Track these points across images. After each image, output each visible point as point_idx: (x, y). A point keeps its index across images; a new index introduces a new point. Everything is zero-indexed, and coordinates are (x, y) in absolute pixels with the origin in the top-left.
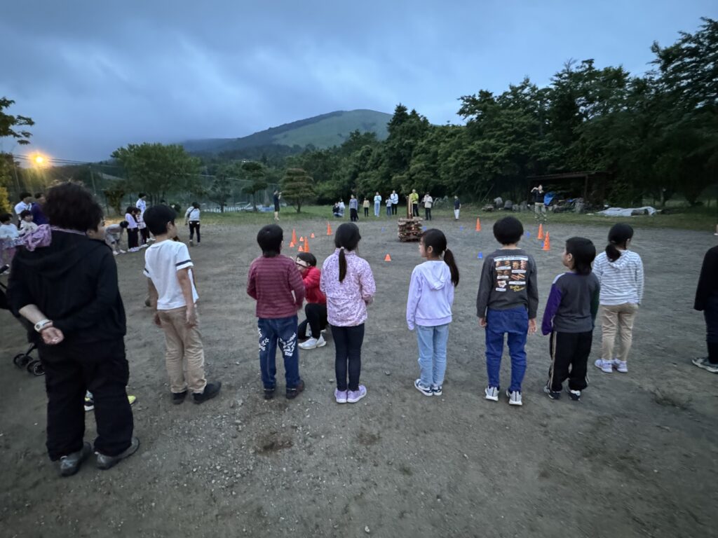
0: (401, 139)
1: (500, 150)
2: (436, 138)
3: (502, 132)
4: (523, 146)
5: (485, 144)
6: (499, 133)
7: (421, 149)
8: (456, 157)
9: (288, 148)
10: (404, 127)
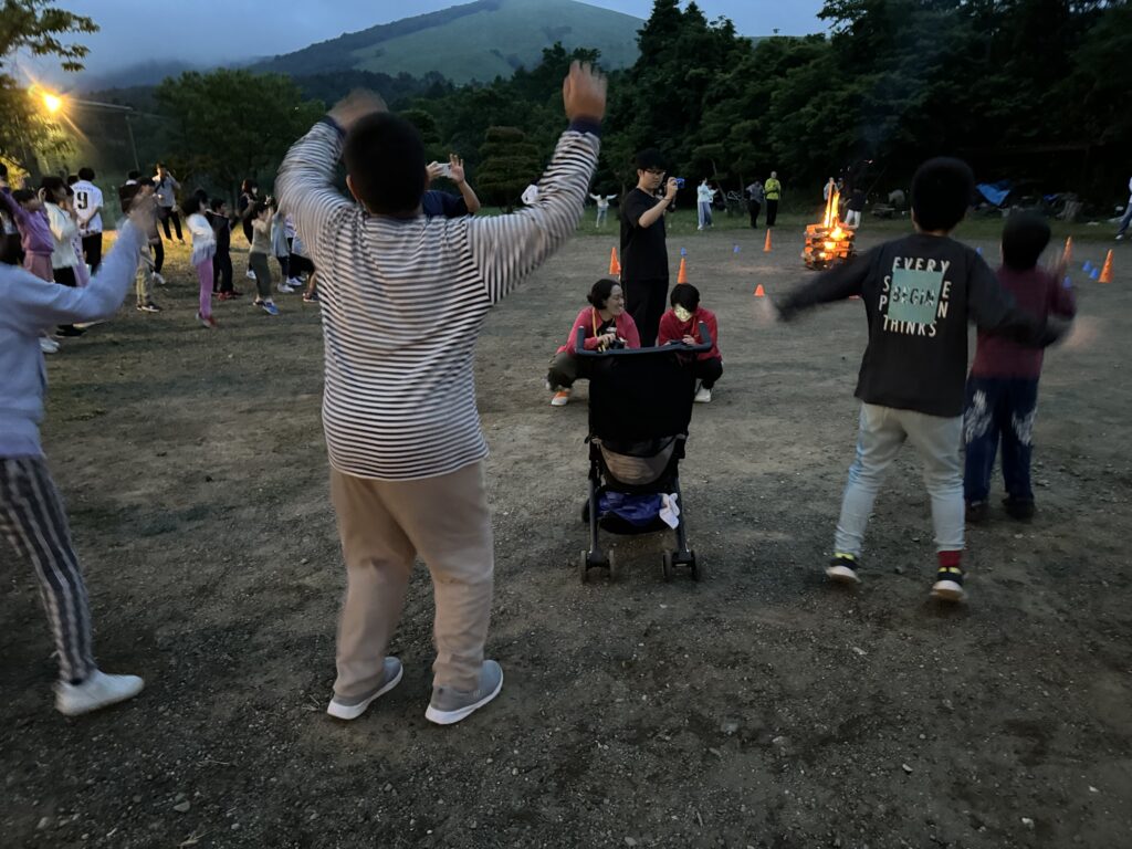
0: (679, 67)
1: (913, 94)
2: (758, 67)
3: (915, 56)
4: (958, 87)
5: (883, 80)
6: (909, 58)
7: (722, 88)
8: (819, 107)
9: (388, 78)
10: (685, 41)
